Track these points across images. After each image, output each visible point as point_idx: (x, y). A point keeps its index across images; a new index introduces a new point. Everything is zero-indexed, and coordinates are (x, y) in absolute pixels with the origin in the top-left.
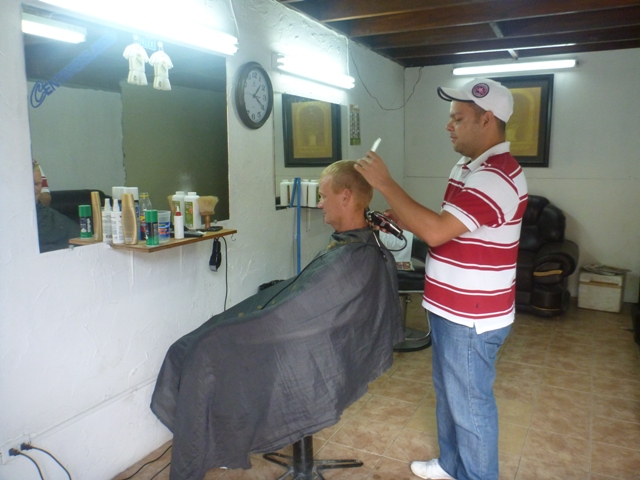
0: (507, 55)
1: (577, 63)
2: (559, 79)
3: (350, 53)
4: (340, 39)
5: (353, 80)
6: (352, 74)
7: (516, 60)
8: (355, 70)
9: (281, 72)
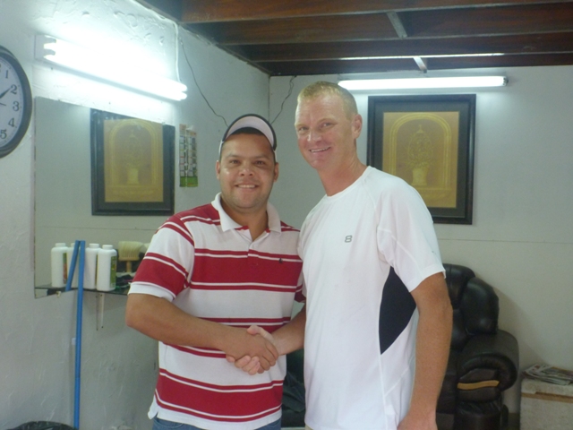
0: (411, 65)
1: (507, 81)
2: (483, 101)
3: (182, 48)
4: (164, 24)
5: (185, 88)
6: (183, 79)
7: (424, 72)
8: (189, 72)
9: (53, 66)
